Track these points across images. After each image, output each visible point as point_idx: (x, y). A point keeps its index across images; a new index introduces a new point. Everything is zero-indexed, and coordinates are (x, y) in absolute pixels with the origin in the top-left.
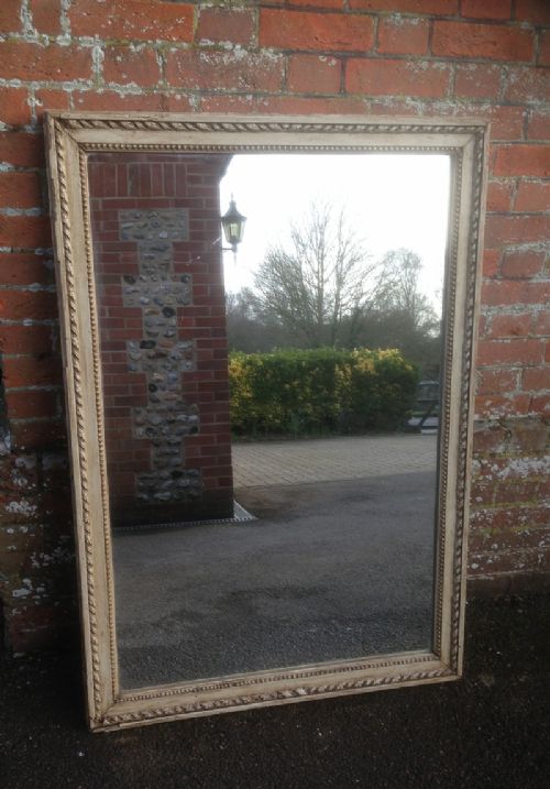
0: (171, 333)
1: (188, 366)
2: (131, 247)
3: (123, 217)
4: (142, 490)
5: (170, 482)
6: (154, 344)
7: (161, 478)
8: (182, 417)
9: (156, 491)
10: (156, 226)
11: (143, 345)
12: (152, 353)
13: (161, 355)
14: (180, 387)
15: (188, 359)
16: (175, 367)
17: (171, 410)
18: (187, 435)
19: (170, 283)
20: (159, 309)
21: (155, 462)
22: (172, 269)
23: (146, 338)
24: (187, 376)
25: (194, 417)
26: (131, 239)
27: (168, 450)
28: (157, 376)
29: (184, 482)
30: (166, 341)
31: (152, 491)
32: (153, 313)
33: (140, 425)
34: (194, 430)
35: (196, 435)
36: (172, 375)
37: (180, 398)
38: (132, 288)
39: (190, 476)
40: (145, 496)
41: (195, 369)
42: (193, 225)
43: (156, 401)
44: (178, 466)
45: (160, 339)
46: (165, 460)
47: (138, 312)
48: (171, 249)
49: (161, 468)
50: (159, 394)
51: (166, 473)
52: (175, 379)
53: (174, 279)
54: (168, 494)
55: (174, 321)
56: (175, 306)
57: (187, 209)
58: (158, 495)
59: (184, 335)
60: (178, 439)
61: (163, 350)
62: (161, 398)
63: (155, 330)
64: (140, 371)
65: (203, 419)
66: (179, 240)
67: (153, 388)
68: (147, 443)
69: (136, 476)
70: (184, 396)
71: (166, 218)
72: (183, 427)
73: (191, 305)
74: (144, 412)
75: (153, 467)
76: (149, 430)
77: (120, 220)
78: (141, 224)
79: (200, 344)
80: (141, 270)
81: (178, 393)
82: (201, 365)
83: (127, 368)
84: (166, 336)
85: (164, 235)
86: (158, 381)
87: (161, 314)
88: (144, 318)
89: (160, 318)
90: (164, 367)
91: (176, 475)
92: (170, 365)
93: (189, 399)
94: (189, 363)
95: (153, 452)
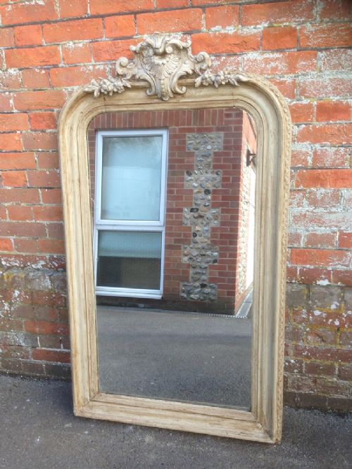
0: (207, 204)
1: (215, 223)
2: (191, 155)
3: (189, 137)
4: (183, 292)
5: (199, 289)
6: (197, 210)
7: (195, 287)
8: (209, 253)
9: (191, 293)
10: (206, 143)
11: (192, 210)
12: (196, 215)
13: (201, 217)
14: (209, 235)
15: (216, 219)
16: (208, 224)
17: (203, 248)
18: (211, 264)
19: (210, 175)
20: (203, 190)
21: (192, 278)
22: (212, 167)
23: (194, 207)
24: (214, 229)
25: (216, 254)
26: (192, 150)
27: (200, 271)
28: (197, 228)
29: (207, 290)
30: (205, 208)
31: (189, 293)
32: (199, 192)
33: (186, 255)
34: (215, 261)
35: (216, 264)
36: (206, 228)
37: (209, 242)
38: (190, 178)
39: (211, 287)
40: (185, 296)
41: (218, 226)
42: (226, 142)
43: (196, 243)
44: (204, 280)
45: (201, 208)
46: (197, 276)
47: (191, 191)
48: (212, 156)
49: (195, 281)
50: (198, 238)
51: (197, 284)
52: (207, 231)
53: (212, 173)
54: (197, 296)
55: (210, 197)
56: (211, 189)
57: (223, 132)
58: (192, 296)
59: (215, 206)
60: (206, 265)
61: (202, 214)
62: (198, 241)
63: (199, 202)
64: (189, 225)
65: (221, 255)
66: (217, 150)
67: (195, 235)
68: (189, 266)
69: (181, 284)
70: (211, 241)
71: (210, 138)
72: (209, 259)
73: (220, 188)
74: (188, 248)
75: (191, 280)
76: (190, 258)
77: (187, 139)
78: (198, 141)
79: (223, 211)
80: (195, 167)
81: (208, 239)
82: (223, 224)
83: (181, 223)
84: (205, 206)
85: (209, 147)
86: (198, 231)
87: (203, 193)
88: (194, 195)
89: (202, 195)
90: (202, 223)
91: (203, 286)
92: (205, 222)
93: (214, 243)
94: (216, 222)
95: (191, 271)
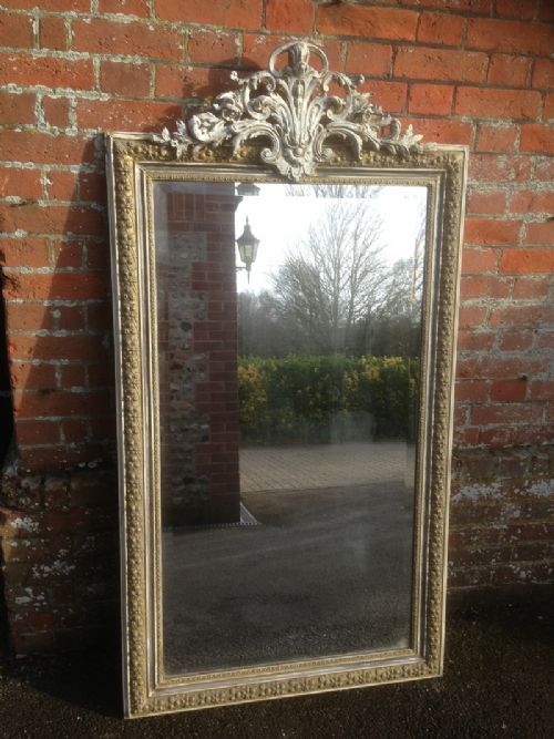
0: (187, 346)
1: (202, 377)
5: (182, 487)
6: (170, 356)
7: (173, 483)
8: (194, 425)
10: (177, 248)
12: (170, 364)
13: (177, 367)
14: (193, 397)
15: (201, 370)
16: (189, 378)
17: (184, 418)
18: (198, 443)
19: (188, 300)
20: (178, 323)
22: (190, 287)
24: (200, 387)
25: (205, 426)
27: (181, 457)
28: (172, 386)
29: (196, 487)
30: (182, 353)
34: (205, 438)
35: (207, 443)
36: (187, 386)
37: (193, 408)
39: (202, 482)
41: (208, 381)
42: (211, 248)
43: (171, 410)
44: (190, 472)
45: (176, 352)
46: (178, 465)
48: (190, 269)
49: (175, 474)
50: (174, 403)
51: (178, 478)
52: (189, 390)
53: (192, 296)
54: (179, 499)
55: (190, 335)
56: (192, 321)
57: (205, 233)
59: (198, 349)
60: (190, 447)
61: (179, 362)
62: (175, 407)
63: (172, 343)
65: (214, 428)
66: (197, 260)
67: (168, 397)
70: (197, 406)
71: (187, 241)
72: (195, 436)
73: (206, 320)
79: (213, 356)
81: (191, 403)
82: (213, 377)
84: (183, 349)
85: (184, 255)
86: (174, 390)
87: (180, 328)
89: (178, 332)
90: (180, 378)
91: (188, 481)
92: (184, 376)
93: (201, 409)
94: (202, 375)
